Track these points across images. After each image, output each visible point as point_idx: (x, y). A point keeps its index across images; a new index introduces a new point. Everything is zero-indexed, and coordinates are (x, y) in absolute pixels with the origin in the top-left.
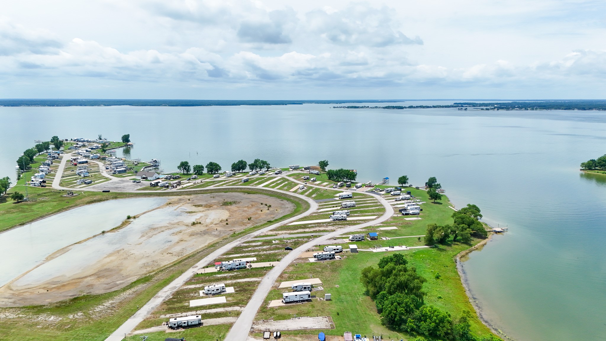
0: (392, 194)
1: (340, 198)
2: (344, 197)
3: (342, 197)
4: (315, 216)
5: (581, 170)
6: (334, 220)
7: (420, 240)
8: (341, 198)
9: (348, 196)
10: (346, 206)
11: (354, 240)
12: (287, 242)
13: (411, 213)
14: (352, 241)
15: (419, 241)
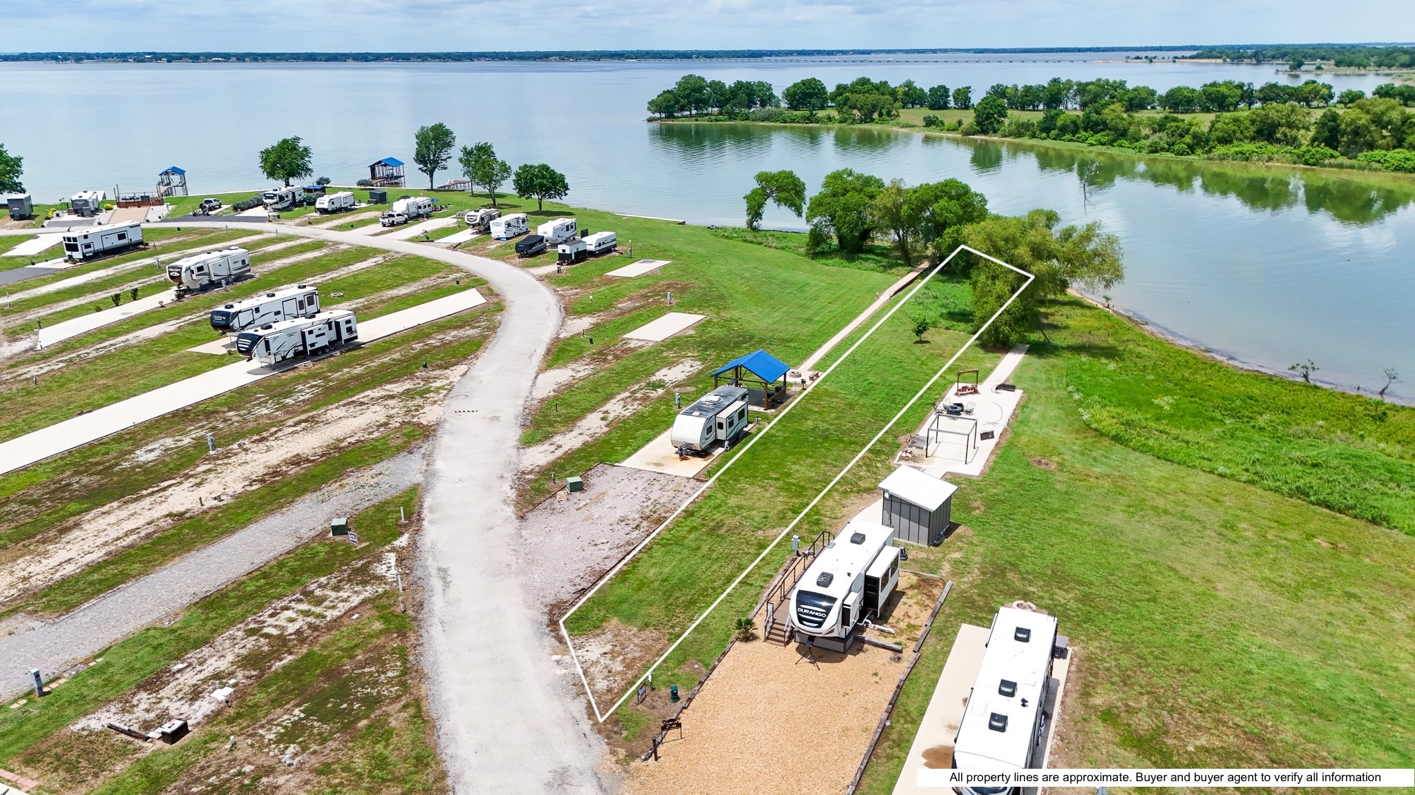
0: (326, 206)
1: (77, 255)
2: (98, 246)
3: (88, 246)
4: (58, 380)
5: (650, 120)
6: (284, 364)
7: (924, 336)
8: (86, 259)
9: (121, 237)
10: (205, 281)
11: (717, 443)
12: (183, 730)
13: (592, 248)
14: (703, 453)
15: (921, 342)
